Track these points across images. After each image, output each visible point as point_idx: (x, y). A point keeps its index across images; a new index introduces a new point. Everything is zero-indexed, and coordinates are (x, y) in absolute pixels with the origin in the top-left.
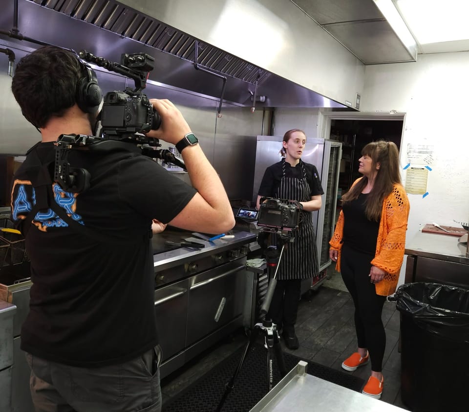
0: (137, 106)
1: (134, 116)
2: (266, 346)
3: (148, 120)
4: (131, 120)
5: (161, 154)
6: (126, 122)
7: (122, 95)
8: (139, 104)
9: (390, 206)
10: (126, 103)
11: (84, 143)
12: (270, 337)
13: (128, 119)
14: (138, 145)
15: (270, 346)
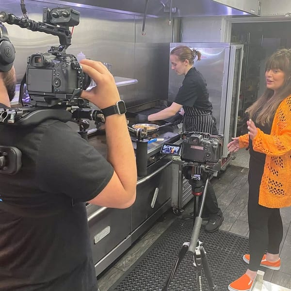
0: (67, 71)
1: (63, 82)
2: (195, 264)
3: (79, 85)
4: (61, 86)
5: (91, 115)
6: (55, 88)
7: (49, 57)
8: (69, 68)
9: (284, 119)
10: (53, 66)
11: (13, 121)
12: (198, 256)
13: (57, 84)
14: (68, 108)
15: (199, 265)
